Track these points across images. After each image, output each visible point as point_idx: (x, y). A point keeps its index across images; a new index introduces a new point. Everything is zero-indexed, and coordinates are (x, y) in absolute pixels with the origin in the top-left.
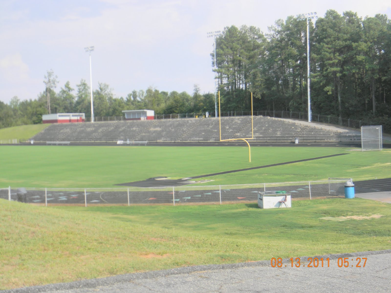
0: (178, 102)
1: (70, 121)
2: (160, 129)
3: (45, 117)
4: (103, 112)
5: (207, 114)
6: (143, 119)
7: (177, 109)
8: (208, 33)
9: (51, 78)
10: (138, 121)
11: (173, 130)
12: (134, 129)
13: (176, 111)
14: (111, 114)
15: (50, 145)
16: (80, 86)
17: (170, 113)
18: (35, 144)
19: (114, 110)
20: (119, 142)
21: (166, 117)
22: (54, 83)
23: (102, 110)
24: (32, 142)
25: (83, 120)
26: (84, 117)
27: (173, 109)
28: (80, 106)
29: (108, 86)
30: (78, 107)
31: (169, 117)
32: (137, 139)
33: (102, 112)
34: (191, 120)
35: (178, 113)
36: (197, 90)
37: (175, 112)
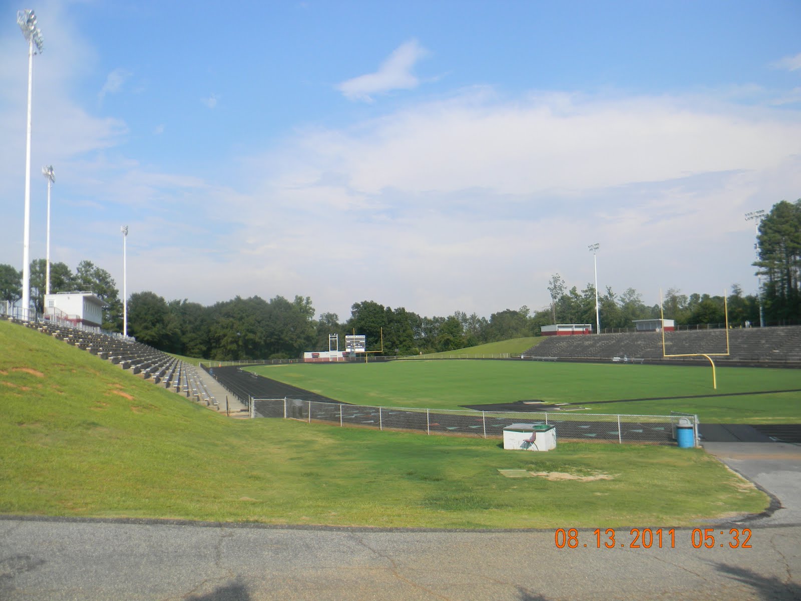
0: (707, 308)
1: (573, 332)
2: (671, 343)
3: (544, 329)
4: (613, 322)
5: (747, 323)
6: (658, 330)
7: (707, 317)
8: (746, 215)
9: (558, 284)
10: (646, 333)
11: (688, 345)
12: (639, 343)
13: (705, 321)
14: (622, 324)
15: (535, 360)
16: (586, 291)
17: (697, 324)
18: (525, 359)
19: (626, 320)
20: (616, 359)
21: (691, 328)
22: (561, 290)
23: (611, 320)
24: (522, 357)
25: (589, 332)
26: (590, 329)
27: (700, 318)
28: (587, 315)
29: (634, 291)
30: (584, 317)
31: (695, 328)
32: (639, 356)
33: (611, 323)
34: (715, 332)
35: (707, 323)
36: (737, 292)
37: (703, 322)
